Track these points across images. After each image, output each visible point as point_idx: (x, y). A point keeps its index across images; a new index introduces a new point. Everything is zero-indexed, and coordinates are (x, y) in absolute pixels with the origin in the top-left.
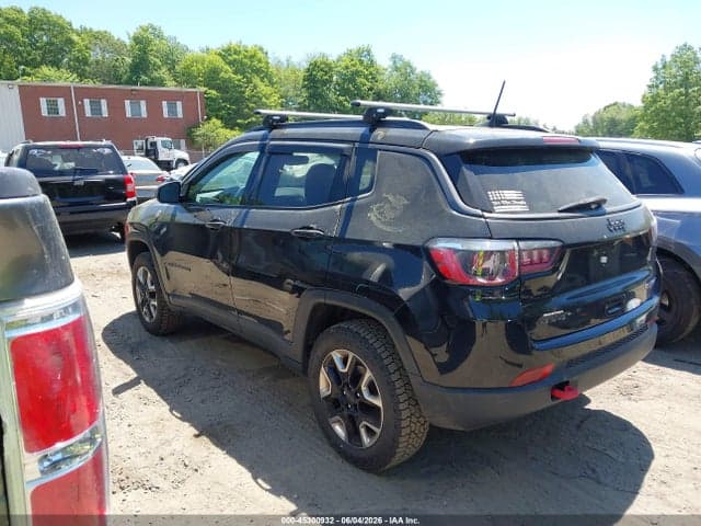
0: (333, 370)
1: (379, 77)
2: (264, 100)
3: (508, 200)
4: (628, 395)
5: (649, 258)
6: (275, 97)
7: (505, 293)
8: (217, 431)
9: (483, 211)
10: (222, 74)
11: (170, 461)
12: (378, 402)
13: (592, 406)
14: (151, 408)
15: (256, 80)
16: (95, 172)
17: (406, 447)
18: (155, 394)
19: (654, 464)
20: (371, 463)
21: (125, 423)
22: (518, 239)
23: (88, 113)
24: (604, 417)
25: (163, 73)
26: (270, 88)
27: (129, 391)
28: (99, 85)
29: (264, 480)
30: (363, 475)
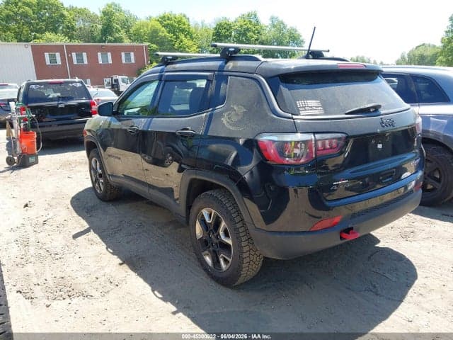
0: (203, 221)
1: (262, 32)
2: (187, 49)
3: (310, 106)
4: (405, 237)
5: (415, 145)
6: (195, 48)
7: (308, 168)
8: (134, 262)
9: (292, 114)
10: (160, 34)
11: (102, 279)
12: (229, 242)
13: (380, 245)
14: (95, 247)
15: (182, 37)
16: (71, 99)
17: (248, 270)
18: (98, 238)
19: (417, 282)
20: (226, 281)
21: (77, 257)
22: (314, 133)
23: (75, 62)
24: (388, 252)
25: (122, 34)
26: (190, 42)
27: (83, 237)
28: (82, 43)
29: (159, 292)
30: (223, 289)
